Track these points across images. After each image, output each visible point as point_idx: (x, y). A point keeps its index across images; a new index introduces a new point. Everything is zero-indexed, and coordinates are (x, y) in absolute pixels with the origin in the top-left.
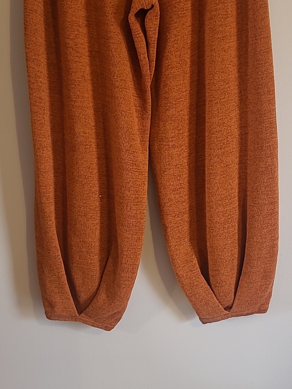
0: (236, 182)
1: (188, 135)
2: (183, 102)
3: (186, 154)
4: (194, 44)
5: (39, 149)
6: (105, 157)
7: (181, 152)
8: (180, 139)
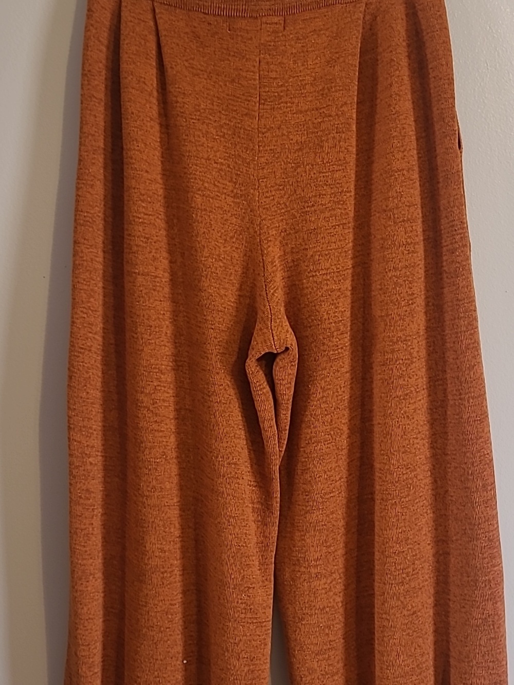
0: (429, 641)
1: (344, 553)
2: (335, 498)
3: (340, 587)
4: (354, 399)
5: (80, 579)
6: (196, 590)
7: (331, 585)
8: (330, 562)
